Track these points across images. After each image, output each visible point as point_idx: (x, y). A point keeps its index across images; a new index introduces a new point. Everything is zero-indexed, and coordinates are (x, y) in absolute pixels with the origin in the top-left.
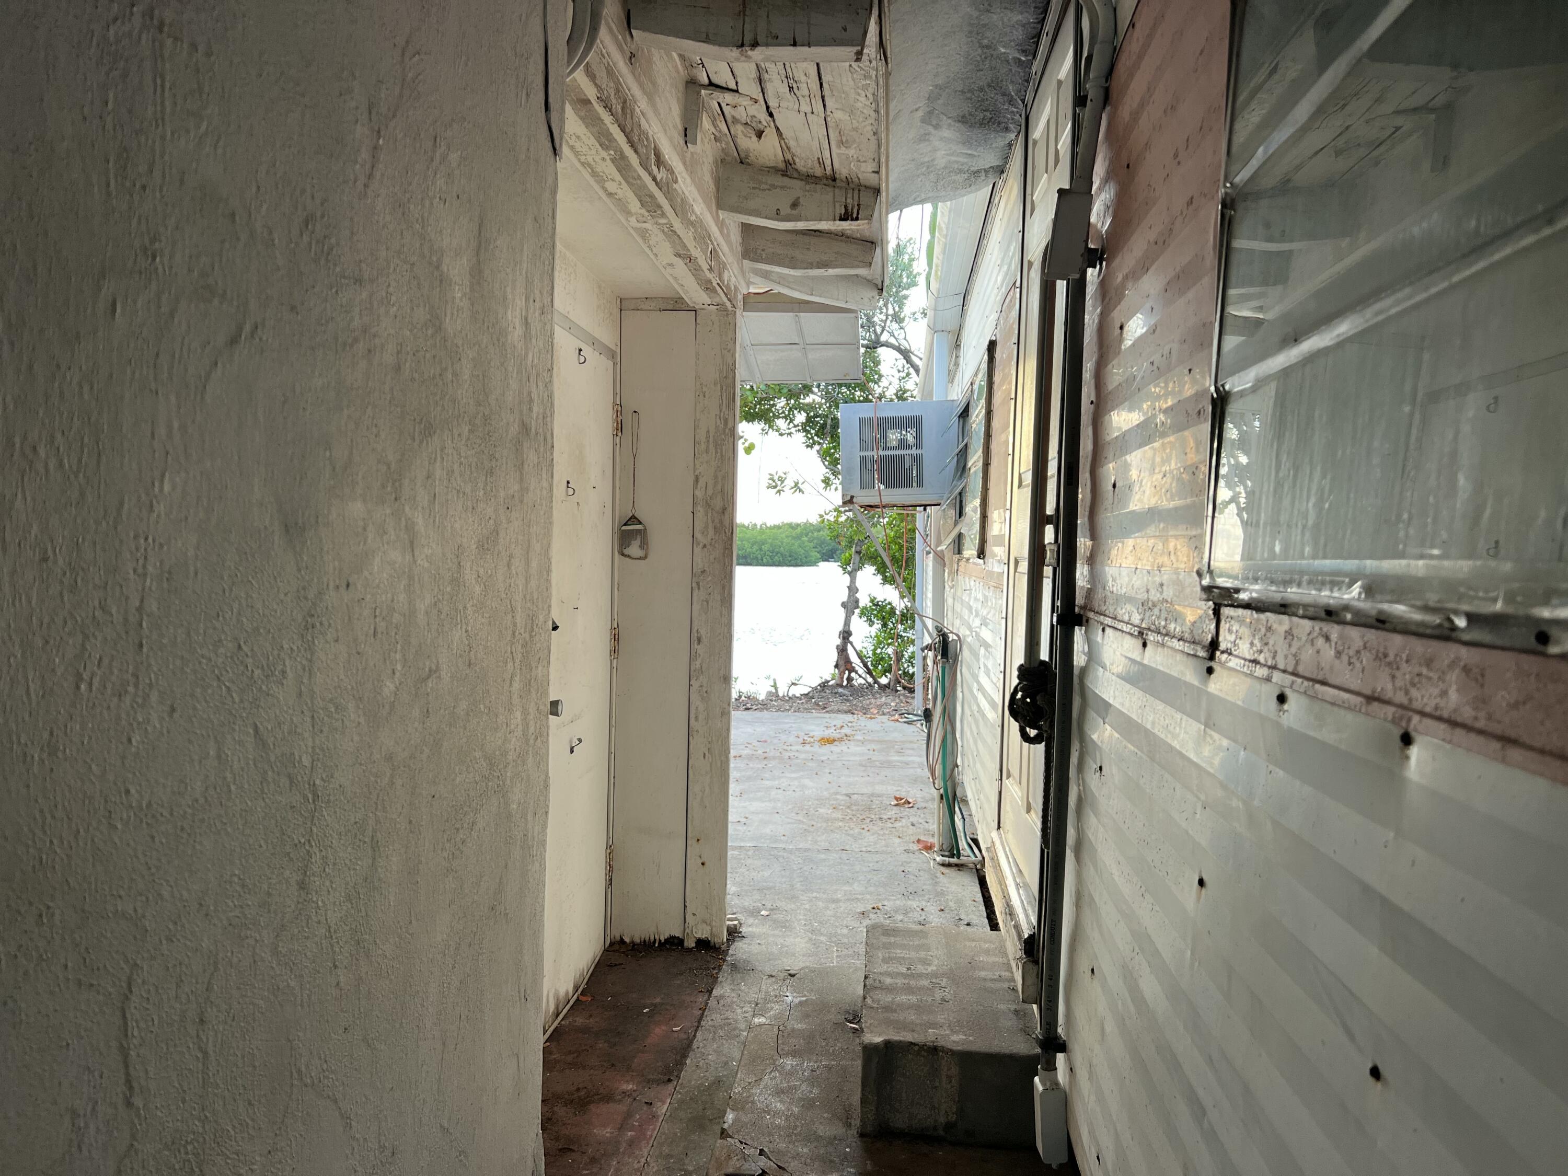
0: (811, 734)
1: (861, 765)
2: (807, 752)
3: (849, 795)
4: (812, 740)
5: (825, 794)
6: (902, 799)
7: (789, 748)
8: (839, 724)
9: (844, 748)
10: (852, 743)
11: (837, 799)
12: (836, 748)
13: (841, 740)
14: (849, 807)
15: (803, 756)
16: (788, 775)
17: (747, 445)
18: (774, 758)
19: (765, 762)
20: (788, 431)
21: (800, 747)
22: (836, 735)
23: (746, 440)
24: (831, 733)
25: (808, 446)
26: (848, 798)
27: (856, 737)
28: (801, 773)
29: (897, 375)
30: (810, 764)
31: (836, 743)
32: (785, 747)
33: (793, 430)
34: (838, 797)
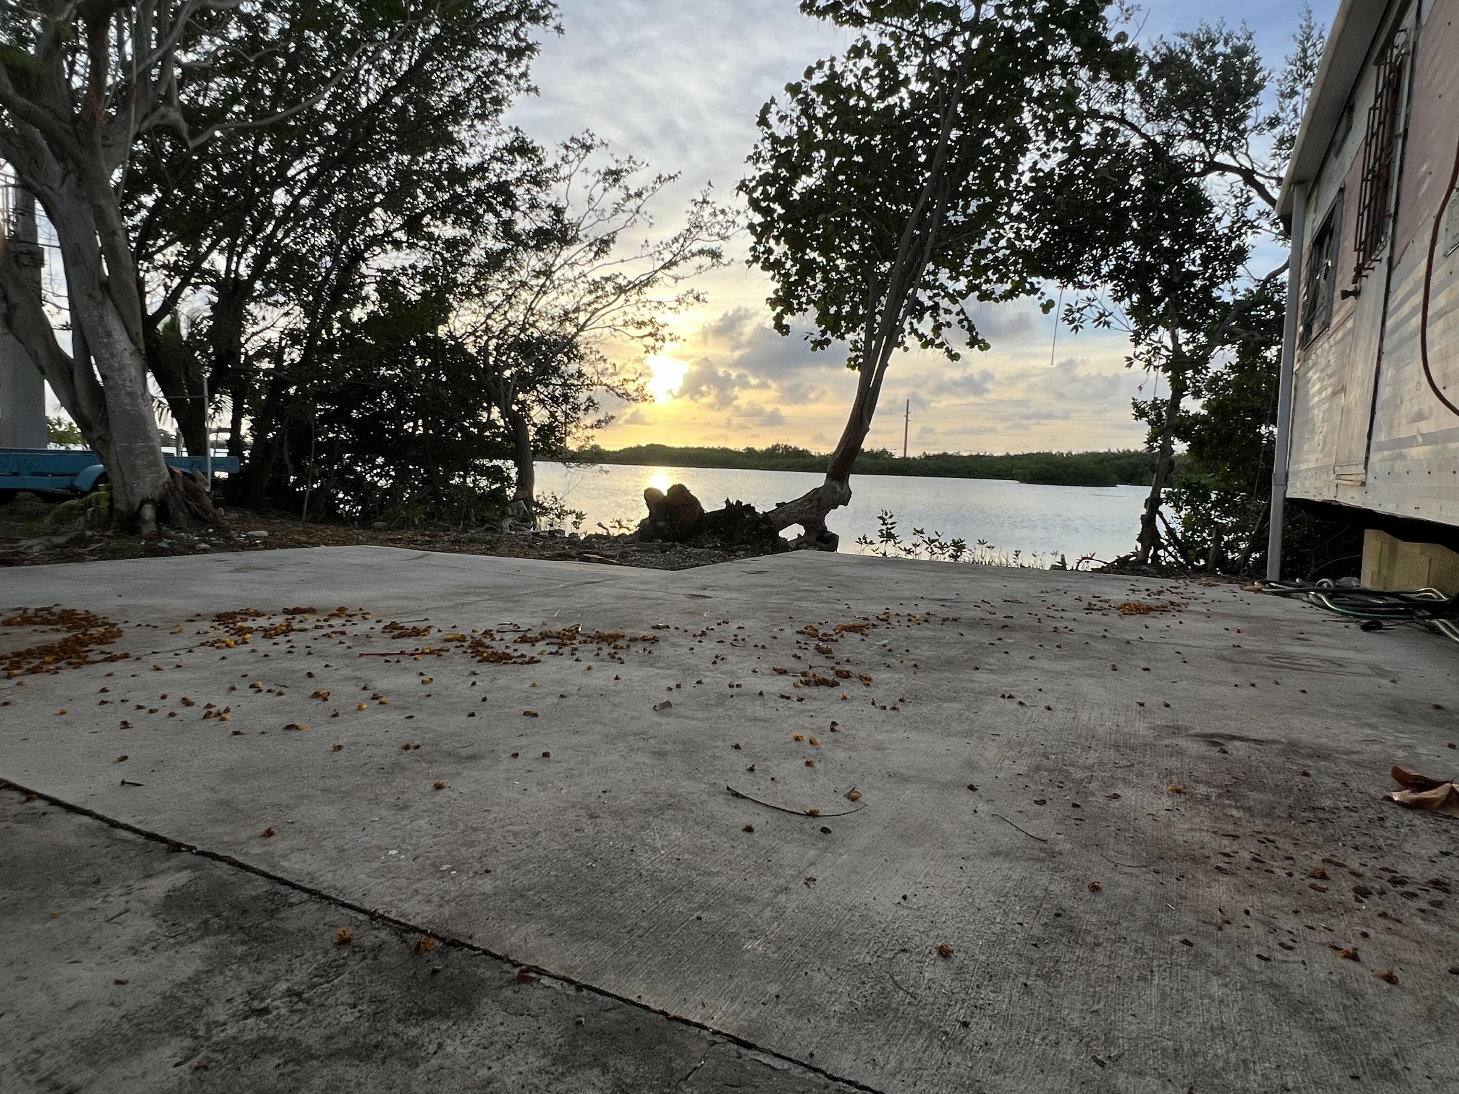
0: (1104, 597)
1: (1222, 658)
2: (1092, 623)
3: (1212, 740)
4: (1106, 605)
5: (1141, 727)
6: (1433, 785)
7: (1058, 615)
8: (1155, 588)
9: (1173, 623)
10: (1185, 615)
11: (1180, 753)
12: (1157, 622)
13: (1163, 609)
14: (1228, 792)
15: (1086, 629)
16: (1044, 664)
17: (1044, 301)
18: (1022, 628)
19: (1001, 634)
20: (1091, 284)
21: (1081, 615)
22: (1152, 601)
23: (1043, 294)
24: (1139, 597)
25: (1115, 299)
26: (1214, 752)
27: (1190, 608)
28: (1077, 663)
29: (1234, 202)
30: (1100, 645)
31: (1152, 614)
32: (1052, 613)
33: (1098, 282)
34: (1182, 742)
